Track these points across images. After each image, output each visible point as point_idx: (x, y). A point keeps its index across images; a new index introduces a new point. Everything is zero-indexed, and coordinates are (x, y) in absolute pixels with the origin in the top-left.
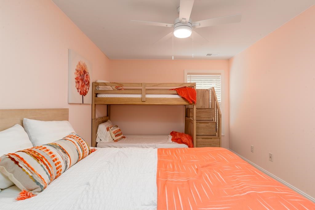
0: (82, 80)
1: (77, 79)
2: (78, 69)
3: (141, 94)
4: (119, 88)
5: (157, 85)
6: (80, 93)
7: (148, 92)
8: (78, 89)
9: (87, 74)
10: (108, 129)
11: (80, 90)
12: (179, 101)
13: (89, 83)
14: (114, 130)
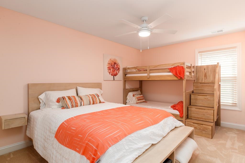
0: (113, 68)
1: (108, 68)
2: (110, 62)
3: (147, 73)
4: (139, 70)
5: (156, 66)
6: (111, 75)
7: (151, 71)
8: (110, 73)
9: (117, 64)
10: (134, 96)
11: (111, 73)
12: (172, 77)
13: (119, 69)
14: (137, 97)
